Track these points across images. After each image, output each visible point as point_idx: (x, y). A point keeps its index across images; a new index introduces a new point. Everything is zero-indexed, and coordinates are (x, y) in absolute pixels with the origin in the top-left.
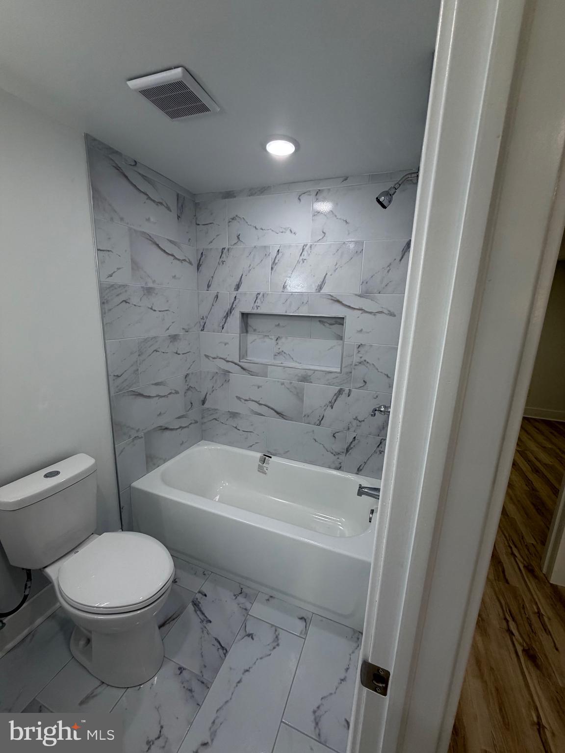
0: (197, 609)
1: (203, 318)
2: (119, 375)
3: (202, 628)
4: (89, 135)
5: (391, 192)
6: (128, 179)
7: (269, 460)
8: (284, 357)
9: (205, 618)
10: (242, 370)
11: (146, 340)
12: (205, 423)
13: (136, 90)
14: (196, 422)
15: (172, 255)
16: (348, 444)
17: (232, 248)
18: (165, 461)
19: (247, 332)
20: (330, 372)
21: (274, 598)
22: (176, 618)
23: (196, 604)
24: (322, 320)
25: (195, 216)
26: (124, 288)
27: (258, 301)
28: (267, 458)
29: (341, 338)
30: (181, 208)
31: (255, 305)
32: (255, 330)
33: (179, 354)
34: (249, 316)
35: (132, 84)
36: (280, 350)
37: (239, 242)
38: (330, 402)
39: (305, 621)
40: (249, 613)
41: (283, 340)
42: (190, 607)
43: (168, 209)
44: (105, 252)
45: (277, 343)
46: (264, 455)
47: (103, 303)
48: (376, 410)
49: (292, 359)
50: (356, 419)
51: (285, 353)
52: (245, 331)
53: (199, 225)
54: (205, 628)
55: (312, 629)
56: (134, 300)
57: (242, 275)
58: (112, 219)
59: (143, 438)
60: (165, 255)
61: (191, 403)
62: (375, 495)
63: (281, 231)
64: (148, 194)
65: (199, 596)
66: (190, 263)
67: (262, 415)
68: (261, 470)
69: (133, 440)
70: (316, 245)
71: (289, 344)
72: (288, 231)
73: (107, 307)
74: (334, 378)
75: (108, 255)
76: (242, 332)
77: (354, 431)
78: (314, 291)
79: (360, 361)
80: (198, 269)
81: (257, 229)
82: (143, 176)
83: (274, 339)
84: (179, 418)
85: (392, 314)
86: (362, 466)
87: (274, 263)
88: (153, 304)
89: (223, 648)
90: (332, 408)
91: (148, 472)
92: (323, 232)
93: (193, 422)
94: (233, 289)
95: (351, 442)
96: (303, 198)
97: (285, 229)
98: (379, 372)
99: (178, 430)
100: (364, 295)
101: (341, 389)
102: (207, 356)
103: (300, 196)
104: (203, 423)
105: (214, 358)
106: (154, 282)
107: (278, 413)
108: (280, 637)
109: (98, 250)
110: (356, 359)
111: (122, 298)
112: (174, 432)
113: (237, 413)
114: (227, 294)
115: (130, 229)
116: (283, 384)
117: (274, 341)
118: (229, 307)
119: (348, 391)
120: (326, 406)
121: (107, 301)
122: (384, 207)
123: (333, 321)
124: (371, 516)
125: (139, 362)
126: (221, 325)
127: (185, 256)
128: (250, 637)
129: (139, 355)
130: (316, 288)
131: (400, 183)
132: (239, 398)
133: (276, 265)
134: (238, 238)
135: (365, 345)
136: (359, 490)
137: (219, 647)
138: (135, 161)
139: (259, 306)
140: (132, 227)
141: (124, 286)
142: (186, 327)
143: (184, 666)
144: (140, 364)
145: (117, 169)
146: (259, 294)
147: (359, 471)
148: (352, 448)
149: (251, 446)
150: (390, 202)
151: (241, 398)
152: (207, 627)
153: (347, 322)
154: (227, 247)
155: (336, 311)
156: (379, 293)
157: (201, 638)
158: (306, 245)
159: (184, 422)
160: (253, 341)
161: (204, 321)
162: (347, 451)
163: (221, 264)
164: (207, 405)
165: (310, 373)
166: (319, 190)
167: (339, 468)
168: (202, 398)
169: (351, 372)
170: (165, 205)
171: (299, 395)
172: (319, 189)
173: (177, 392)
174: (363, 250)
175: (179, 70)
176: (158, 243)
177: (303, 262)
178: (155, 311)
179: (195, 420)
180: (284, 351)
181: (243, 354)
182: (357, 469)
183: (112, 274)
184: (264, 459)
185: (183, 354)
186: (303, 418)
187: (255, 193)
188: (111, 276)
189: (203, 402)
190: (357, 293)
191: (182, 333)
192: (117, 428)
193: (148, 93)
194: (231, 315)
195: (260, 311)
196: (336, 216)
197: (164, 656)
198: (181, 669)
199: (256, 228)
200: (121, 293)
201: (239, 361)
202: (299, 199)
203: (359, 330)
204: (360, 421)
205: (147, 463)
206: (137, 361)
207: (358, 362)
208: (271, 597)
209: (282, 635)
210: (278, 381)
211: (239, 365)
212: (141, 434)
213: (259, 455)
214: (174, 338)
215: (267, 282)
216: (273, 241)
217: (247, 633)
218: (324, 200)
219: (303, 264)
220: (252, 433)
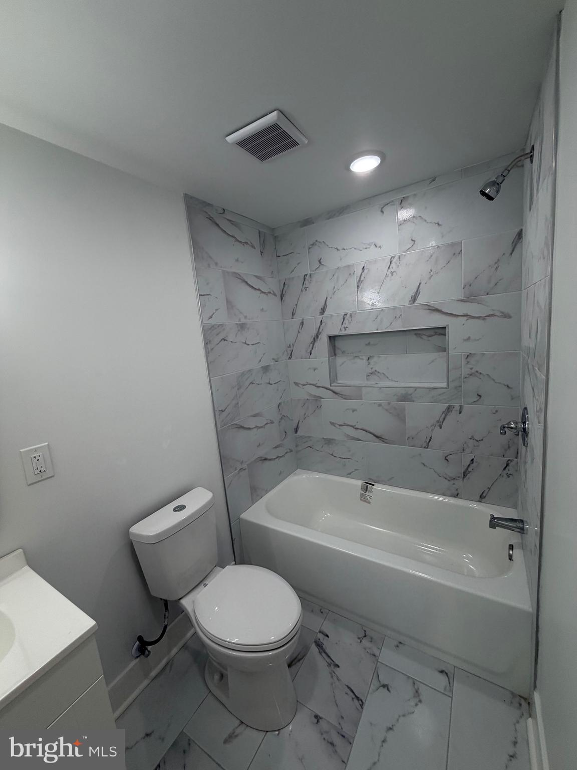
0: (321, 650)
1: (290, 347)
2: (224, 410)
3: (331, 673)
4: (188, 195)
5: (499, 181)
6: (219, 227)
7: (372, 488)
8: (378, 376)
9: (332, 662)
10: (334, 394)
11: (243, 374)
12: (300, 451)
13: (233, 144)
14: (291, 451)
15: (259, 290)
16: (466, 468)
17: (314, 273)
18: (267, 492)
19: (335, 355)
20: (435, 388)
21: (404, 644)
22: (302, 659)
23: (319, 645)
24: (418, 333)
25: (275, 249)
26: (223, 327)
27: (346, 321)
28: (369, 485)
29: (444, 349)
30: (263, 244)
31: (343, 326)
32: (343, 352)
33: (271, 384)
34: (336, 338)
35: (230, 139)
36: (373, 370)
37: (321, 267)
38: (438, 422)
39: (447, 676)
40: (379, 660)
41: (375, 359)
42: (314, 649)
43: (253, 247)
44: (205, 296)
45: (369, 363)
46: (365, 483)
47: (207, 343)
48: (504, 427)
49: (388, 378)
50: (472, 438)
51: (379, 372)
52: (333, 354)
53: (279, 256)
54: (334, 672)
55: (456, 686)
56: (231, 338)
57: (327, 298)
58: (209, 266)
59: (247, 470)
60: (252, 290)
61: (286, 432)
62: (513, 527)
63: (365, 247)
64: (235, 236)
65: (320, 636)
66: (275, 295)
67: (359, 440)
68: (364, 498)
69: (239, 472)
70: (405, 255)
71: (382, 363)
72: (373, 246)
73: (209, 346)
74: (440, 395)
75: (208, 298)
76: (330, 356)
77: (471, 453)
78: (407, 303)
79: (470, 373)
80: (282, 299)
81: (339, 250)
82: (230, 221)
83: (365, 358)
84: (276, 447)
85: (506, 316)
86: (486, 493)
87: (360, 281)
88: (246, 339)
89: (358, 698)
90: (441, 428)
91: (253, 503)
92: (412, 240)
93: (289, 451)
94: (318, 314)
95: (469, 465)
96: (386, 210)
97: (369, 244)
98: (496, 383)
99: (276, 460)
100: (468, 299)
101: (450, 406)
102: (296, 384)
103: (382, 208)
104: (297, 452)
105: (304, 385)
106: (246, 317)
107: (377, 437)
108: (420, 691)
109: (200, 295)
110: (465, 371)
111: (221, 336)
112: (272, 462)
113: (332, 439)
114: (312, 319)
115: (224, 272)
116: (380, 405)
117: (365, 361)
118: (314, 332)
119: (459, 407)
120: (434, 425)
121: (210, 341)
122: (490, 198)
123: (432, 332)
124: (511, 553)
125: (238, 396)
126: (309, 351)
127: (270, 289)
128: (386, 688)
129: (238, 389)
130: (410, 299)
131: (509, 169)
132: (332, 423)
133: (362, 282)
134: (320, 262)
135: (474, 354)
136: (491, 521)
137: (354, 697)
138: (224, 209)
139: (347, 327)
140: (224, 269)
141: (222, 325)
142: (275, 357)
143: (321, 715)
144: (239, 397)
145: (211, 220)
146: (346, 315)
147: (482, 498)
148: (470, 472)
149: (350, 474)
150: (498, 192)
151: (335, 424)
152: (335, 672)
153: (451, 332)
154: (309, 272)
155: (436, 321)
156: (487, 294)
157: (332, 684)
158: (394, 257)
159: (280, 452)
160: (343, 364)
161: (292, 349)
162: (465, 475)
163: (304, 290)
164: (300, 433)
165: (410, 391)
166: (404, 198)
167: (456, 496)
168: (295, 426)
169: (461, 386)
170: (250, 244)
171: (400, 416)
172: (403, 196)
173: (272, 422)
174: (461, 250)
175: (275, 113)
176: (246, 280)
177: (392, 275)
178: (248, 345)
179: (289, 449)
180: (378, 370)
181: (333, 378)
182: (479, 496)
183: (212, 315)
184: (367, 486)
185: (275, 384)
186: (407, 441)
187: (334, 215)
188: (211, 317)
189: (296, 431)
190: (460, 298)
191: (272, 363)
192: (224, 460)
193: (243, 143)
194: (318, 340)
195: (348, 332)
196: (426, 221)
197: (297, 701)
198: (317, 718)
199: (337, 249)
200: (220, 332)
201: (331, 386)
202: (382, 212)
203: (465, 338)
204: (477, 441)
205: (252, 494)
206: (237, 395)
207: (468, 374)
208: (401, 643)
209: (423, 690)
210: (375, 403)
211: (329, 390)
212: (245, 466)
213: (360, 483)
214: (266, 369)
215: (353, 302)
216: (357, 259)
217: (382, 684)
218: (410, 206)
219: (392, 277)
220: (350, 460)
